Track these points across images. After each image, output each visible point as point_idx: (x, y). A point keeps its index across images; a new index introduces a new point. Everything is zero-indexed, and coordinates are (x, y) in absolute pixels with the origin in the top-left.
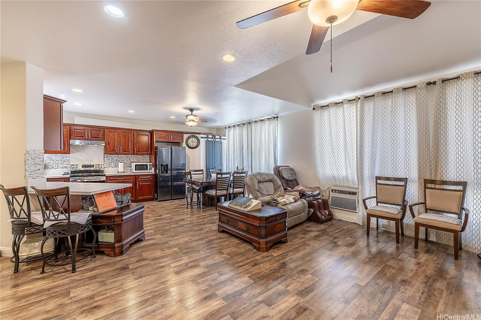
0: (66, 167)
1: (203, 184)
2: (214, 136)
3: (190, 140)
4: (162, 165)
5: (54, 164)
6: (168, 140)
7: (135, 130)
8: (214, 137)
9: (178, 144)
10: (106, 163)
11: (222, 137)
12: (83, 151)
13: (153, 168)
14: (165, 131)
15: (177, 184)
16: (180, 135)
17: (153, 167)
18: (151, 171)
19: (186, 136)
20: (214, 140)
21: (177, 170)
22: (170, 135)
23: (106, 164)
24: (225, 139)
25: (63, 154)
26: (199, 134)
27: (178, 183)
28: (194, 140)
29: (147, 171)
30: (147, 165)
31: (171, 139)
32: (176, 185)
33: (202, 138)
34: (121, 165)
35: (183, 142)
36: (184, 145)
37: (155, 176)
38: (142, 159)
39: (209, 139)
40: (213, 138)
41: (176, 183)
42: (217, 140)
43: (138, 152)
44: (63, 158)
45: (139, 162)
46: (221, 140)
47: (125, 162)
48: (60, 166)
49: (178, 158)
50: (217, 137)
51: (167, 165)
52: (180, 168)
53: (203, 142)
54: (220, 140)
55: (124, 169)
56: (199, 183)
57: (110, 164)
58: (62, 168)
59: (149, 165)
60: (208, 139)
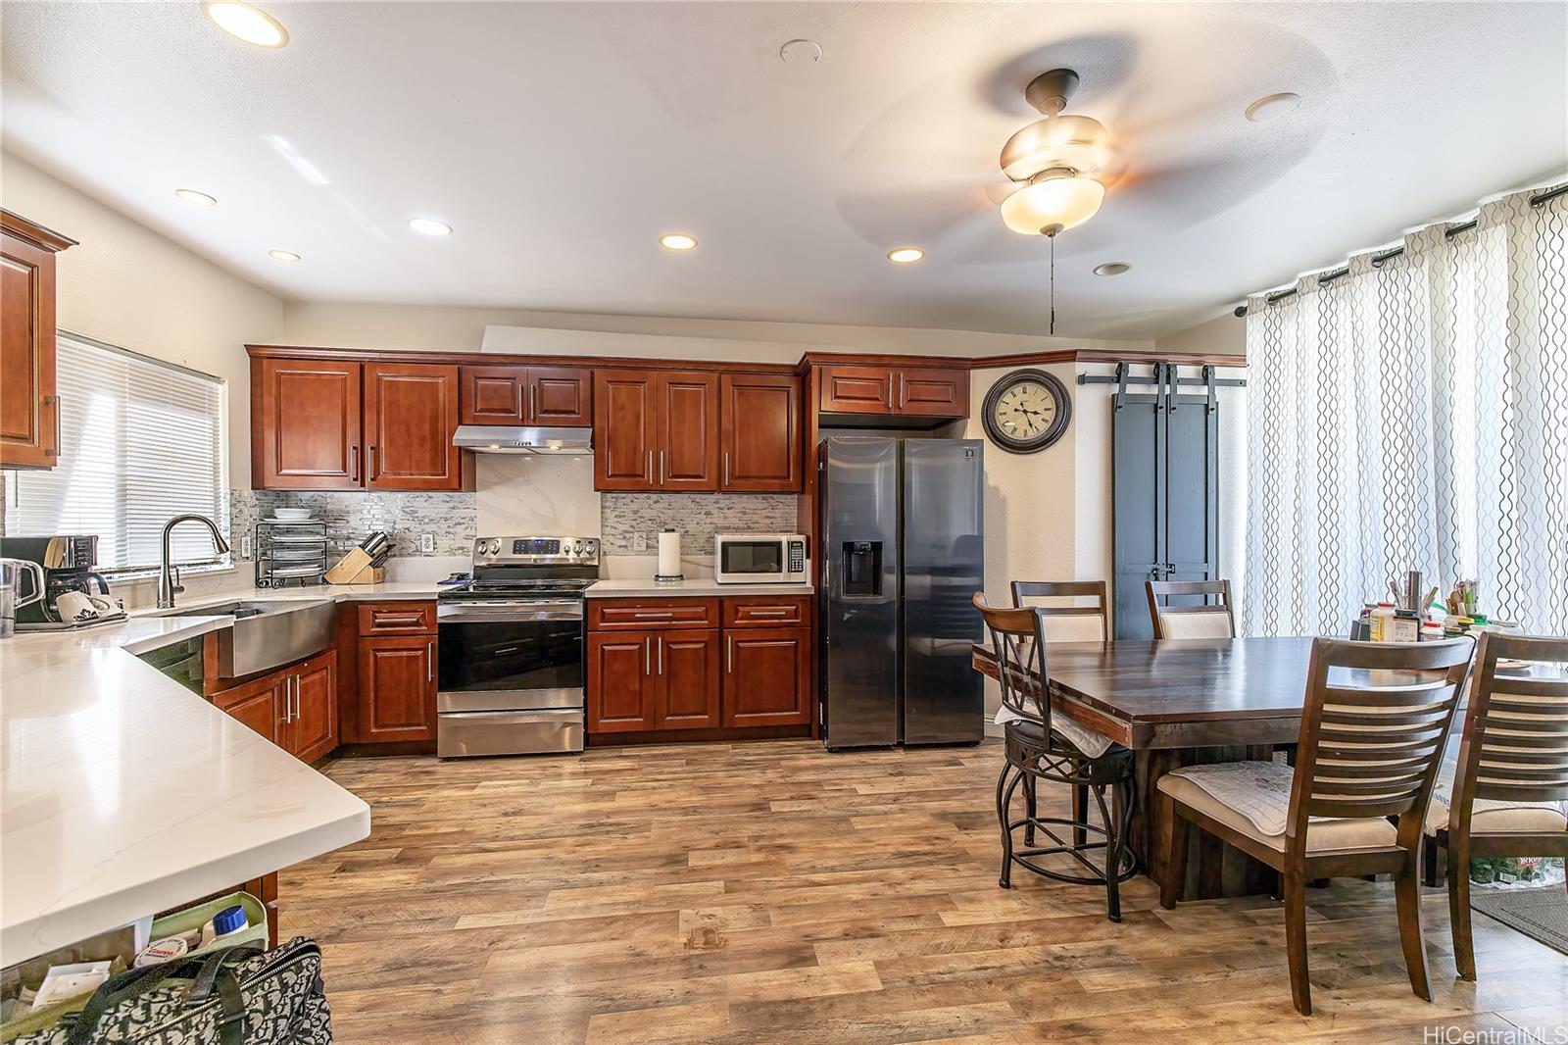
0: (463, 548)
1: (1164, 730)
2: (1164, 369)
3: (1009, 401)
4: (849, 547)
5: (424, 537)
6: (887, 406)
7: (722, 368)
8: (1162, 372)
9: (941, 426)
10: (613, 531)
11: (1220, 373)
12: (522, 479)
13: (808, 564)
14: (870, 361)
15: (933, 648)
16: (947, 375)
17: (808, 557)
18: (796, 577)
19: (982, 382)
20: (1162, 390)
21: (934, 571)
22: (897, 379)
23: (611, 539)
24: (1243, 383)
25: (451, 494)
26: (1070, 356)
27: (939, 642)
28: (1036, 398)
29: (781, 577)
30: (778, 544)
31: (900, 399)
32: (928, 652)
33: (1083, 380)
34: (668, 543)
35: (966, 415)
36: (974, 429)
37: (816, 605)
38: (764, 513)
39: (1131, 389)
40: (1157, 382)
41: (927, 641)
42: (1182, 390)
43: (739, 477)
44: (454, 508)
45: (748, 529)
46: (1212, 392)
47: (692, 527)
48: (444, 543)
49: (939, 509)
50: (1185, 371)
51: (877, 547)
52: (950, 561)
53: (1089, 406)
54: (1204, 391)
55: (682, 560)
56: (1128, 726)
57: (628, 535)
58: (452, 552)
59: (791, 544)
60: (1123, 389)
